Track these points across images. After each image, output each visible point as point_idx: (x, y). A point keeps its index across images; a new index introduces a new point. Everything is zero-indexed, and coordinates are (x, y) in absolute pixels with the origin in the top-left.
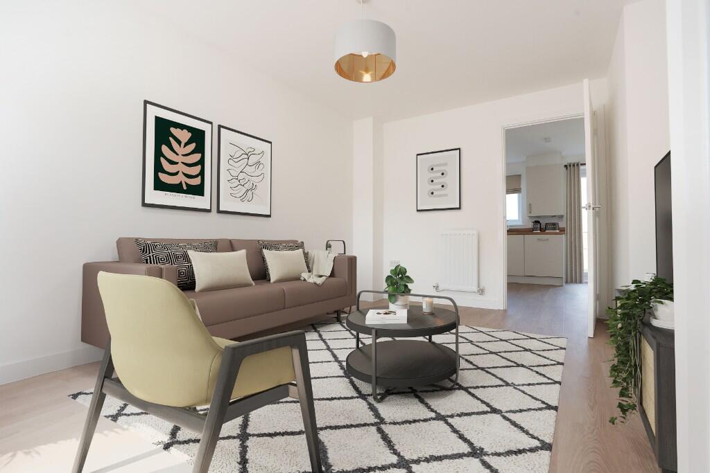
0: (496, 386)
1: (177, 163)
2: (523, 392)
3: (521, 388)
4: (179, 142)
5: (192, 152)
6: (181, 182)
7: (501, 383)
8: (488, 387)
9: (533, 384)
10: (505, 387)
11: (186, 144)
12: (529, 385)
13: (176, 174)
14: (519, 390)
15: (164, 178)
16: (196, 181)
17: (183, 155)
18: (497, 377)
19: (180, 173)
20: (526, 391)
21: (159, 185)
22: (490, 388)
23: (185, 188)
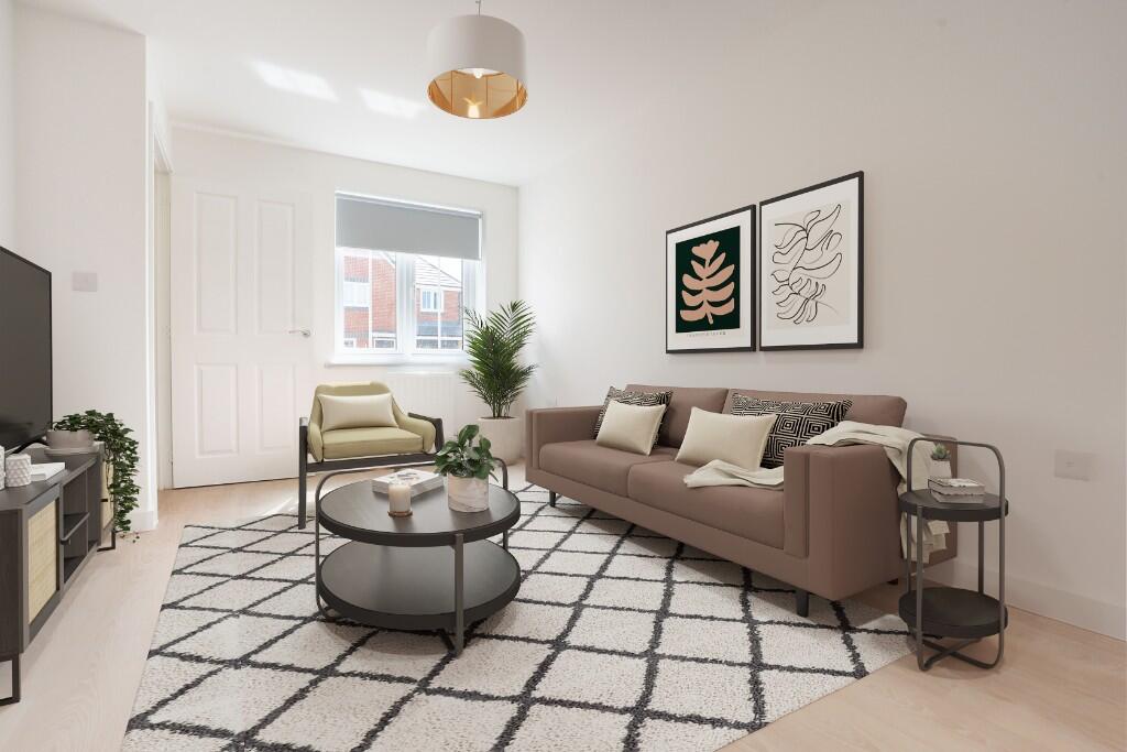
0: (259, 602)
1: (700, 291)
2: (214, 610)
3: (221, 615)
4: (702, 261)
5: (722, 267)
6: (706, 316)
7: (255, 609)
8: (270, 597)
9: (202, 629)
10: (246, 605)
11: (712, 260)
12: (209, 626)
13: (700, 305)
14: (223, 611)
15: (687, 316)
16: (729, 308)
17: (708, 278)
18: (269, 615)
19: (706, 303)
20: (211, 613)
21: (683, 326)
22: (267, 595)
23: (711, 322)
